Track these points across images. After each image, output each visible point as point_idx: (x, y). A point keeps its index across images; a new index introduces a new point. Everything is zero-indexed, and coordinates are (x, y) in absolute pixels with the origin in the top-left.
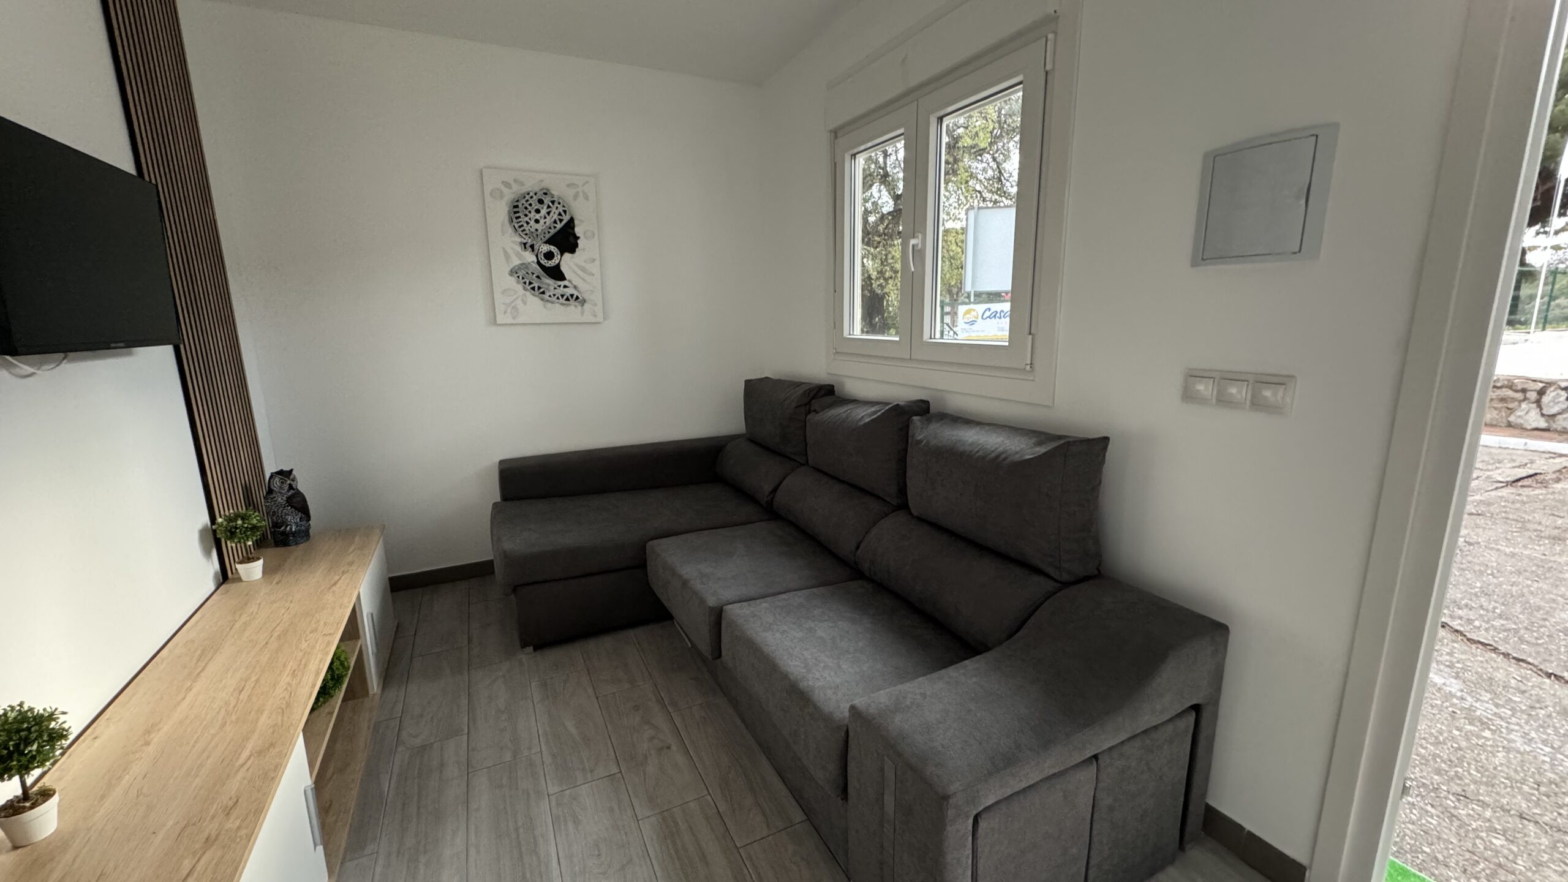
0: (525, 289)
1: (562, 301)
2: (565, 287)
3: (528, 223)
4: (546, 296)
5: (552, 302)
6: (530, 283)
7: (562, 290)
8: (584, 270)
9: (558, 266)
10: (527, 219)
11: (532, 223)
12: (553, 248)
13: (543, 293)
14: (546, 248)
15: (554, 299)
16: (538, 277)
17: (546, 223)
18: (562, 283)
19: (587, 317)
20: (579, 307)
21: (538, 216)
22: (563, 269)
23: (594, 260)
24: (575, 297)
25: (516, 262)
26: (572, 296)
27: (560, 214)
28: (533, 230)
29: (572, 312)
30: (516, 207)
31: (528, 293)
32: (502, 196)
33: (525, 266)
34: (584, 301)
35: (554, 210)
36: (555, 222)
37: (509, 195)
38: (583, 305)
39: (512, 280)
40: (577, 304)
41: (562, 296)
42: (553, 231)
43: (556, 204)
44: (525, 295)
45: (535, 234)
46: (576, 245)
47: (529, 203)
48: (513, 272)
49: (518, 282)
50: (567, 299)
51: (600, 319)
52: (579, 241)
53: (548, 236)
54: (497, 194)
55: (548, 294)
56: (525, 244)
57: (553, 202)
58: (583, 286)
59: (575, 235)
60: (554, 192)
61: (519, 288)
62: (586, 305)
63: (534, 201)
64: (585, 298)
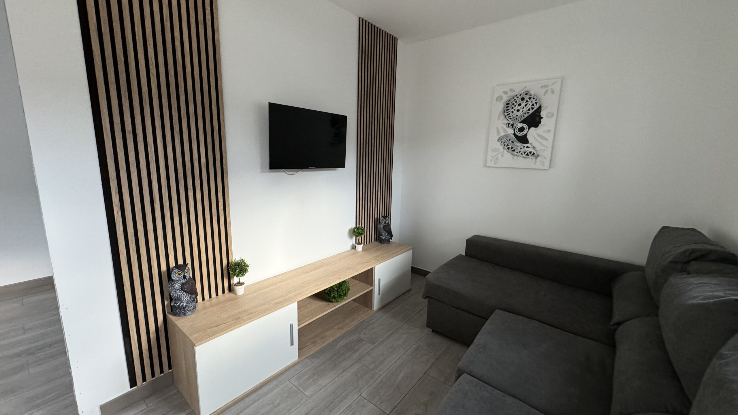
1: (524, 155)
2: (527, 147)
3: (512, 112)
6: (508, 145)
7: (525, 149)
8: (541, 136)
11: (515, 112)
12: (525, 125)
16: (512, 142)
18: (526, 145)
19: (538, 165)
20: (534, 160)
21: (519, 108)
22: (528, 137)
23: (549, 131)
24: (532, 153)
25: (502, 134)
26: (530, 152)
27: (533, 105)
30: (508, 104)
33: (506, 136)
34: (537, 156)
36: (529, 110)
37: (505, 98)
38: (536, 159)
40: (533, 157)
43: (532, 99)
44: (503, 151)
45: (516, 118)
46: (540, 122)
47: (515, 101)
48: (500, 140)
49: (501, 145)
50: (527, 155)
51: (546, 167)
52: (542, 120)
54: (499, 98)
55: (516, 151)
56: (509, 124)
57: (530, 98)
58: (538, 147)
59: (541, 116)
60: (532, 92)
61: (501, 148)
62: (539, 158)
63: (519, 101)
64: (539, 154)
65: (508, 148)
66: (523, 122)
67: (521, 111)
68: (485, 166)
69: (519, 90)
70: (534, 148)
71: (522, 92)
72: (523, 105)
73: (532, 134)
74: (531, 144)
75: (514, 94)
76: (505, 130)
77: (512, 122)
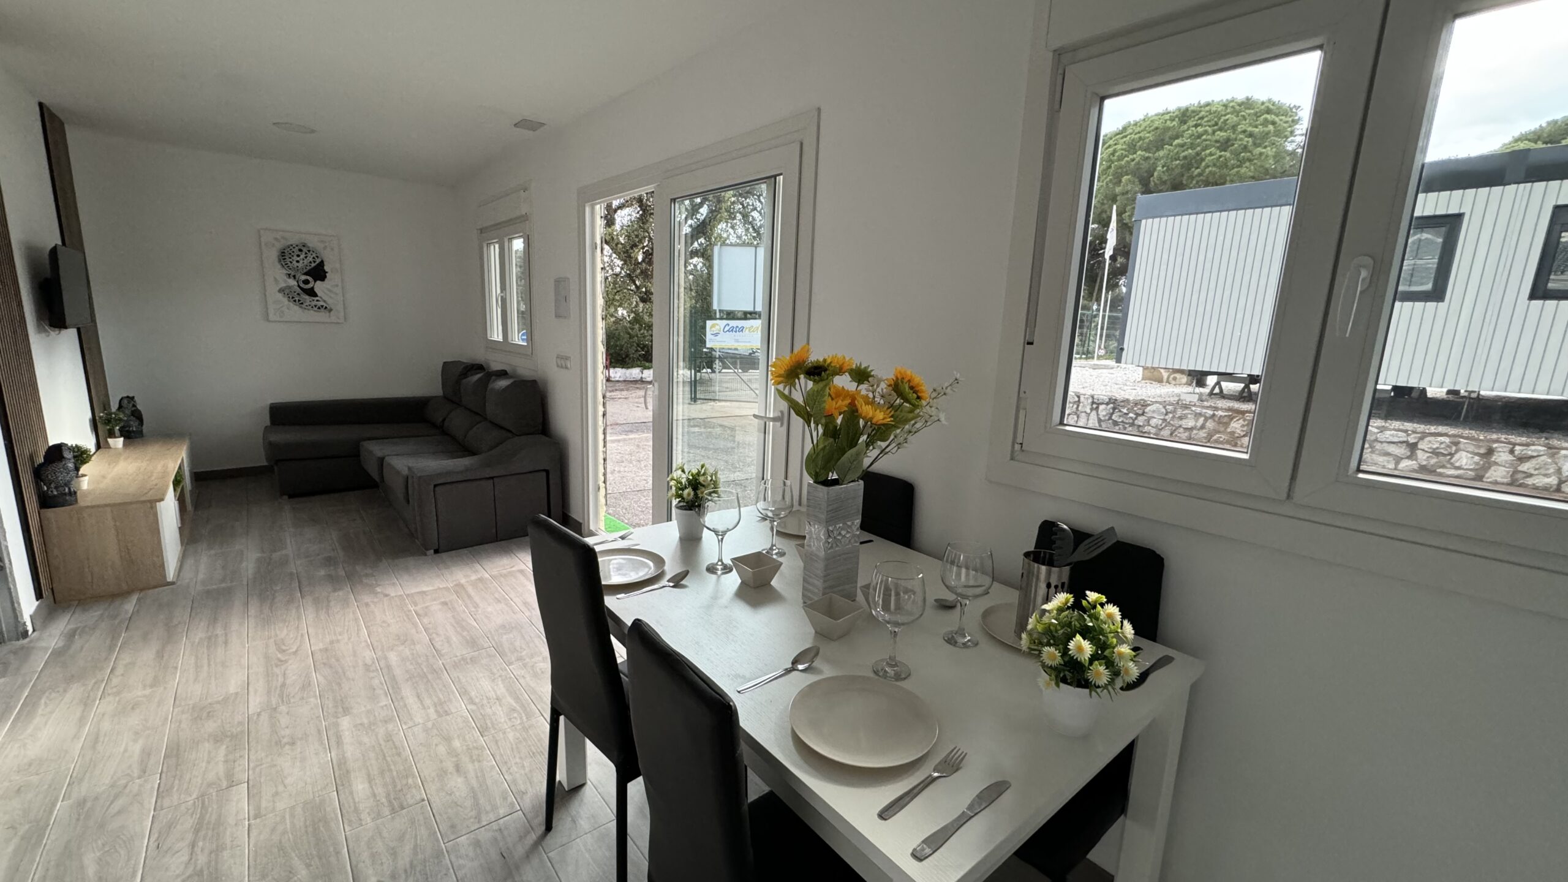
0: (289, 301)
1: (316, 309)
2: (317, 301)
3: (291, 262)
4: (304, 306)
5: (308, 310)
6: (293, 298)
7: (314, 303)
8: (330, 291)
9: (313, 288)
10: (291, 260)
11: (294, 262)
12: (308, 278)
13: (302, 303)
14: (304, 277)
15: (310, 307)
16: (298, 294)
17: (304, 262)
18: (317, 298)
19: (333, 319)
20: (328, 314)
21: (298, 259)
22: (315, 290)
23: (337, 286)
24: (324, 307)
25: (283, 285)
26: (322, 306)
27: (314, 258)
28: (295, 266)
29: (321, 316)
30: (283, 253)
31: (291, 304)
32: (273, 245)
33: (289, 287)
34: (330, 310)
35: (309, 255)
36: (311, 262)
37: (279, 246)
38: (330, 312)
39: (280, 296)
40: (326, 311)
41: (316, 306)
42: (308, 268)
43: (311, 252)
45: (297, 269)
46: (326, 277)
47: (292, 251)
48: (281, 291)
49: (284, 297)
50: (319, 308)
51: (342, 320)
52: (327, 274)
53: (305, 271)
55: (305, 304)
56: (289, 275)
57: (309, 251)
58: (330, 301)
59: (324, 271)
60: (310, 245)
61: (285, 300)
62: (332, 313)
63: (296, 250)
64: (332, 307)
65: (295, 301)
66: (306, 274)
67: (301, 262)
68: (268, 320)
69: (294, 240)
70: (325, 301)
71: (297, 243)
72: (302, 256)
73: (319, 286)
74: (321, 297)
75: (290, 243)
76: (285, 281)
77: (293, 273)
